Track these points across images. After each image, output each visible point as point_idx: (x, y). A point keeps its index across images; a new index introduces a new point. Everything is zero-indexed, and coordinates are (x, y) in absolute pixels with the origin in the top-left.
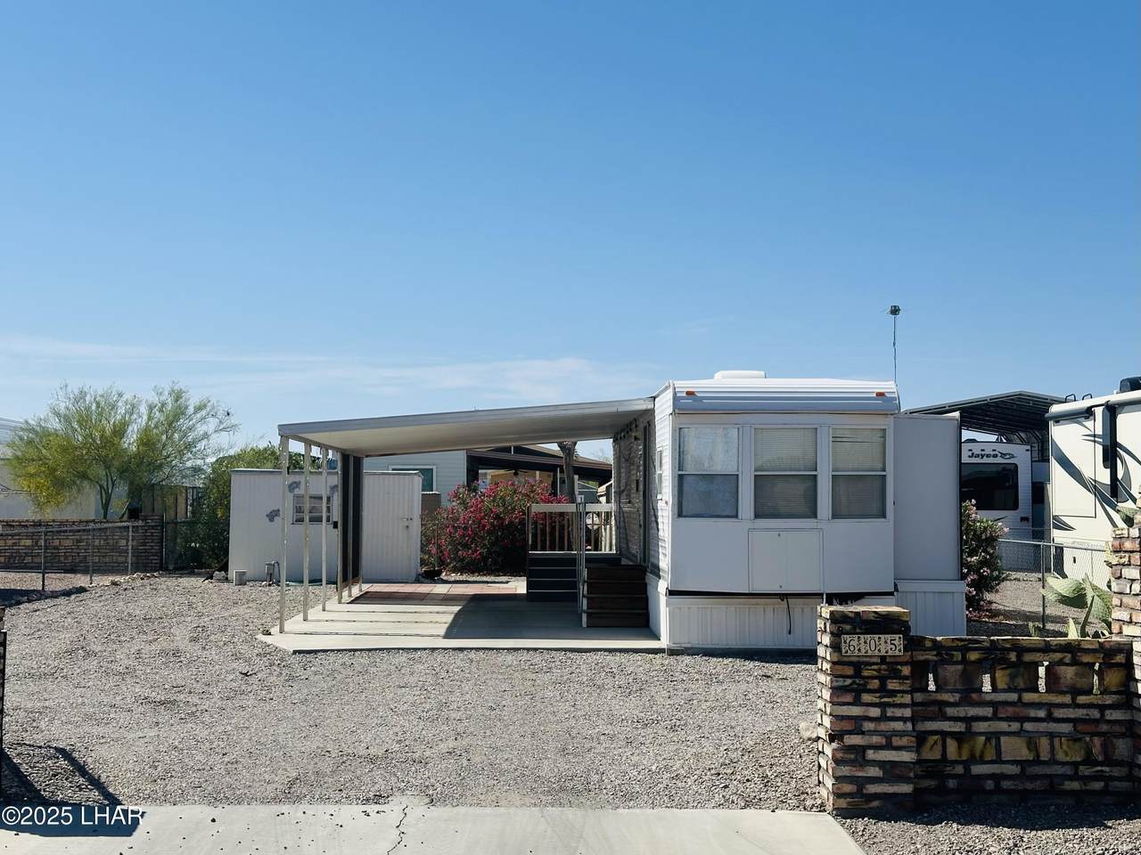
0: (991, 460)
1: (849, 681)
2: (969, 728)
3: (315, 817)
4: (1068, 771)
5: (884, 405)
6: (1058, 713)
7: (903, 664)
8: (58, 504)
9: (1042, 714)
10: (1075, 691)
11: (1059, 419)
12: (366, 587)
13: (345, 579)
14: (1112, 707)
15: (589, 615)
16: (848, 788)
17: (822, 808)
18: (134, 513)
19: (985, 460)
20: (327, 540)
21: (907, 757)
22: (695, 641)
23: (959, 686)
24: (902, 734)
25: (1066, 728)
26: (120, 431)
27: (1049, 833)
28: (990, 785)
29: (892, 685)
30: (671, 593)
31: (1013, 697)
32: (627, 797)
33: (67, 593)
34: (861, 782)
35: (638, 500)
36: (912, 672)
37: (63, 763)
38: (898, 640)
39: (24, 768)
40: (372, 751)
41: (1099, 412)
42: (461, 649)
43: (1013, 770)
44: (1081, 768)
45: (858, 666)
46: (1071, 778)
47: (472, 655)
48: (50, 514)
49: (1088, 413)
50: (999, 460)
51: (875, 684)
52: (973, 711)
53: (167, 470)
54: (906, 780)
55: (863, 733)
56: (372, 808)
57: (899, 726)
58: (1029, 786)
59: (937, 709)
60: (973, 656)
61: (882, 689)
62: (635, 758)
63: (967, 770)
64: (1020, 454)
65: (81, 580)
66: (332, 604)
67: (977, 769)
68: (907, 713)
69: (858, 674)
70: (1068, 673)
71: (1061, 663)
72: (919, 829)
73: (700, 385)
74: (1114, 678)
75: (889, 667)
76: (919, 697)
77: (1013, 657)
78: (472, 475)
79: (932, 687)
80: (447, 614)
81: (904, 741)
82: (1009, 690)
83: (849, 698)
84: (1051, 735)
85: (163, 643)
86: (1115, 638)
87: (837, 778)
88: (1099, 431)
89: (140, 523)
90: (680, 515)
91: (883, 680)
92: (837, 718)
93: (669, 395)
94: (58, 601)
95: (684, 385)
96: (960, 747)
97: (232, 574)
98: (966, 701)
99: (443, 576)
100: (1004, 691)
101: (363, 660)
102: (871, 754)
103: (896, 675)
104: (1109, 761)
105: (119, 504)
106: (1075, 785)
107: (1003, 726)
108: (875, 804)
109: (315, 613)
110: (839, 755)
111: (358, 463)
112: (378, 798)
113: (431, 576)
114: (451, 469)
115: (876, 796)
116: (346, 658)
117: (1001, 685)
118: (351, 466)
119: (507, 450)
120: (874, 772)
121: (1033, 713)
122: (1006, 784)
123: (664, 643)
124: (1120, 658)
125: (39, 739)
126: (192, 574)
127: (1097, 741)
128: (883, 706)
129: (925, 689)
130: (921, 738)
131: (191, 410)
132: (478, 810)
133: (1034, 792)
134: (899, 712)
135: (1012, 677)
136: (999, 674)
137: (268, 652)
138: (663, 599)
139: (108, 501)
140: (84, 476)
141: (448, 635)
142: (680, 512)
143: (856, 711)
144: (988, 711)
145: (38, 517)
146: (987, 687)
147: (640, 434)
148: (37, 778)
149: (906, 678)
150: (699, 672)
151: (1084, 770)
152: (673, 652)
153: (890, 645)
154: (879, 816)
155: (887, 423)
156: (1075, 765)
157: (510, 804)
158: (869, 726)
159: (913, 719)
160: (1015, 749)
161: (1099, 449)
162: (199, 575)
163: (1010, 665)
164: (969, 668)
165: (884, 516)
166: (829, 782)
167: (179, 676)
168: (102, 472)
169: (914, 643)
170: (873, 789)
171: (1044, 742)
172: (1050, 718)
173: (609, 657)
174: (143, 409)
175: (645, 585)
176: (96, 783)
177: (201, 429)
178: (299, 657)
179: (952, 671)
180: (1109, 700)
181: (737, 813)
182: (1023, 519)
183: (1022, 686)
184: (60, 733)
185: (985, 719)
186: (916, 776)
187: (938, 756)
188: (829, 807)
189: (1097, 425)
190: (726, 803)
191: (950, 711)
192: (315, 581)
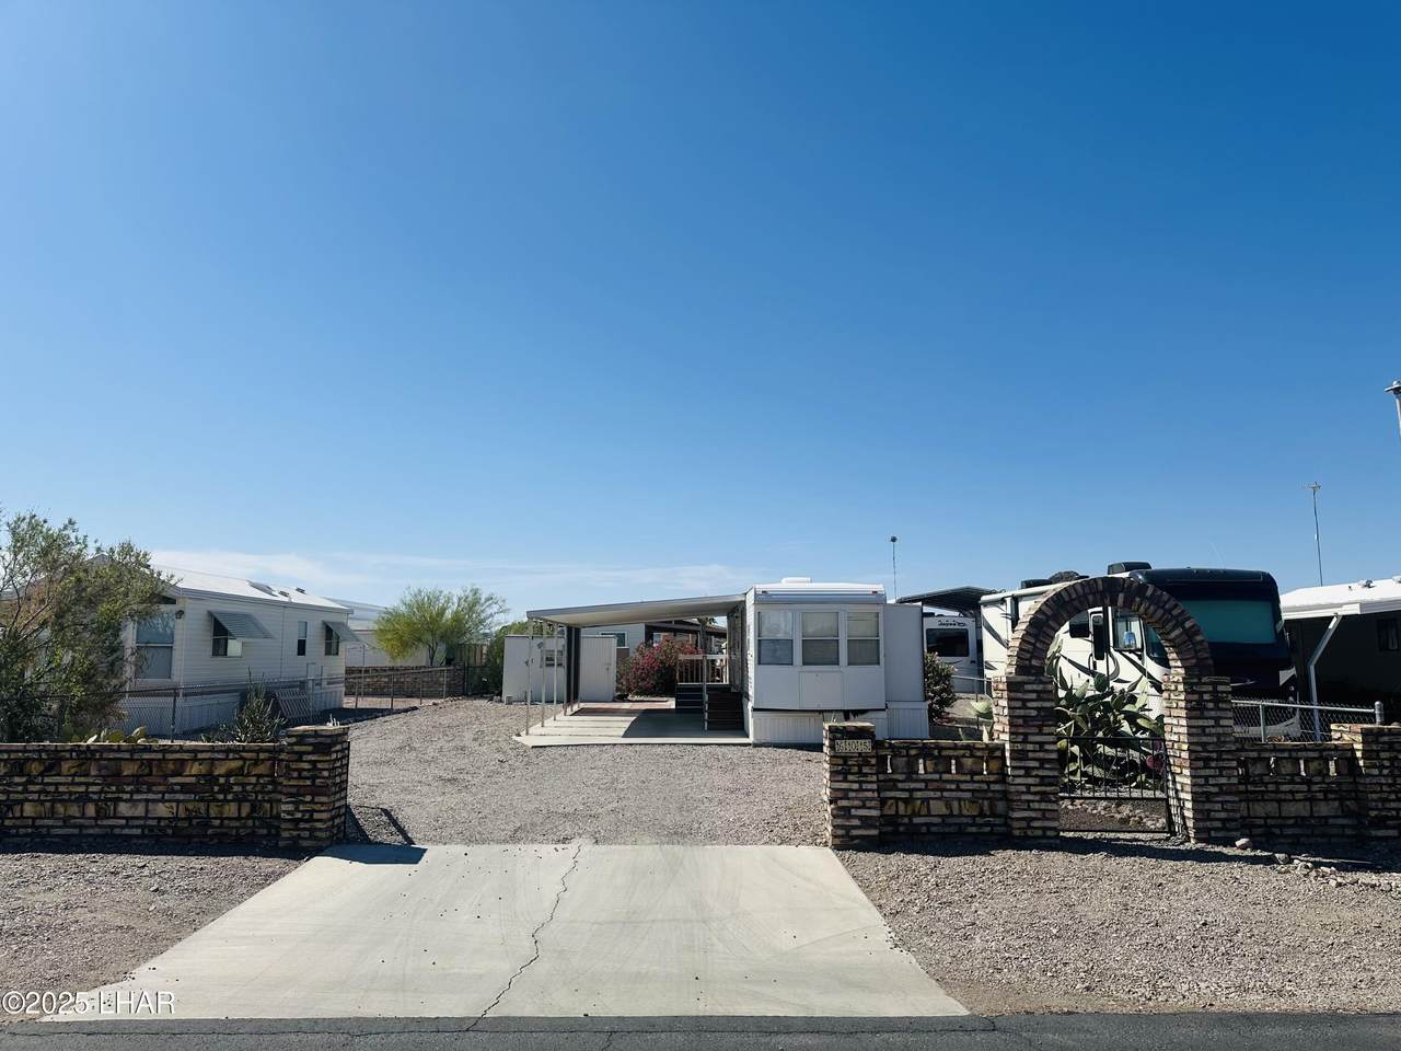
0: (952, 627)
1: (840, 768)
2: (911, 795)
3: (526, 851)
4: (970, 821)
5: (877, 599)
6: (963, 786)
7: (871, 757)
8: (404, 656)
9: (953, 787)
10: (973, 773)
11: (987, 604)
12: (582, 705)
13: (569, 701)
14: (995, 782)
15: (709, 723)
16: (840, 832)
17: (826, 844)
18: (449, 662)
19: (949, 627)
20: (558, 676)
21: (875, 813)
22: (769, 739)
23: (905, 770)
24: (872, 799)
25: (968, 795)
26: (442, 612)
27: (956, 859)
28: (924, 829)
29: (865, 770)
30: (754, 710)
31: (937, 776)
32: (712, 838)
33: (406, 711)
34: (848, 829)
35: (738, 653)
36: (877, 762)
37: (384, 818)
38: (868, 743)
39: (361, 822)
40: (567, 810)
41: (1008, 600)
42: (631, 744)
43: (938, 820)
44: (977, 819)
45: (845, 759)
46: (971, 825)
47: (638, 748)
48: (399, 663)
49: (1003, 601)
50: (957, 627)
51: (856, 769)
52: (913, 785)
53: (468, 635)
54: (875, 827)
55: (848, 799)
56: (560, 846)
57: (869, 794)
58: (947, 830)
59: (892, 784)
60: (913, 752)
61: (860, 772)
62: (723, 813)
63: (910, 820)
64: (969, 623)
65: (415, 702)
66: (560, 716)
67: (916, 820)
68: (875, 786)
69: (845, 763)
70: (968, 762)
71: (964, 756)
72: (881, 857)
73: (771, 587)
74: (995, 765)
75: (863, 759)
76: (881, 777)
77: (936, 752)
78: (649, 636)
79: (890, 771)
80: (625, 723)
81: (873, 803)
82: (935, 772)
83: (840, 778)
84: (959, 799)
85: (457, 742)
86: (996, 741)
87: (834, 827)
88: (1009, 612)
89: (452, 668)
90: (759, 663)
91: (860, 767)
92: (834, 790)
93: (752, 593)
94: (399, 715)
95: (761, 587)
96: (906, 808)
97: (504, 698)
98: (909, 779)
99: (629, 698)
100: (931, 773)
101: (572, 751)
102: (853, 812)
103: (868, 764)
104: (993, 815)
105: (441, 655)
106: (974, 829)
107: (932, 794)
108: (856, 841)
109: (549, 722)
110: (835, 812)
111: (578, 631)
112: (565, 840)
113: (622, 698)
114: (636, 634)
115: (857, 837)
116: (562, 751)
117: (930, 770)
118: (573, 634)
119: (670, 622)
120: (856, 822)
121: (948, 787)
122: (933, 829)
123: (751, 740)
124: (998, 753)
125: (373, 803)
126: (482, 697)
127: (986, 803)
128: (860, 782)
129: (885, 772)
130: (883, 802)
131: (483, 600)
132: (623, 847)
133: (949, 833)
134: (869, 786)
135: (936, 764)
136: (928, 763)
137: (517, 747)
138: (750, 713)
139: (434, 652)
140: (420, 640)
141: (624, 736)
142: (759, 662)
143: (845, 785)
144: (922, 785)
145: (391, 665)
146: (922, 771)
147: (739, 615)
148: (368, 828)
149: (873, 765)
150: (770, 758)
151: (979, 820)
152: (755, 745)
153: (864, 746)
154: (859, 849)
155: (879, 609)
156: (974, 817)
157: (643, 843)
158: (852, 794)
159: (878, 791)
160: (938, 808)
161: (1010, 622)
162: (486, 698)
163: (935, 758)
164: (911, 759)
165: (878, 663)
166: (830, 828)
167: (463, 762)
168: (430, 638)
169: (877, 745)
170: (855, 832)
171: (955, 804)
172: (958, 789)
173: (718, 749)
174: (455, 600)
175: (742, 705)
176: (402, 831)
177: (489, 611)
178: (534, 750)
179: (901, 761)
180: (992, 778)
181: (775, 848)
182: (973, 662)
183: (941, 770)
184: (386, 799)
185: (920, 790)
186: (881, 824)
187: (894, 813)
188: (830, 844)
189: (1008, 608)
190: (771, 841)
191: (900, 785)
192: (550, 701)
